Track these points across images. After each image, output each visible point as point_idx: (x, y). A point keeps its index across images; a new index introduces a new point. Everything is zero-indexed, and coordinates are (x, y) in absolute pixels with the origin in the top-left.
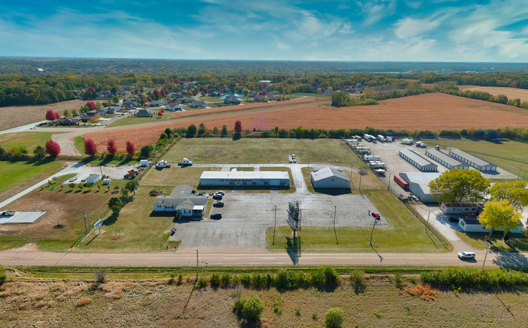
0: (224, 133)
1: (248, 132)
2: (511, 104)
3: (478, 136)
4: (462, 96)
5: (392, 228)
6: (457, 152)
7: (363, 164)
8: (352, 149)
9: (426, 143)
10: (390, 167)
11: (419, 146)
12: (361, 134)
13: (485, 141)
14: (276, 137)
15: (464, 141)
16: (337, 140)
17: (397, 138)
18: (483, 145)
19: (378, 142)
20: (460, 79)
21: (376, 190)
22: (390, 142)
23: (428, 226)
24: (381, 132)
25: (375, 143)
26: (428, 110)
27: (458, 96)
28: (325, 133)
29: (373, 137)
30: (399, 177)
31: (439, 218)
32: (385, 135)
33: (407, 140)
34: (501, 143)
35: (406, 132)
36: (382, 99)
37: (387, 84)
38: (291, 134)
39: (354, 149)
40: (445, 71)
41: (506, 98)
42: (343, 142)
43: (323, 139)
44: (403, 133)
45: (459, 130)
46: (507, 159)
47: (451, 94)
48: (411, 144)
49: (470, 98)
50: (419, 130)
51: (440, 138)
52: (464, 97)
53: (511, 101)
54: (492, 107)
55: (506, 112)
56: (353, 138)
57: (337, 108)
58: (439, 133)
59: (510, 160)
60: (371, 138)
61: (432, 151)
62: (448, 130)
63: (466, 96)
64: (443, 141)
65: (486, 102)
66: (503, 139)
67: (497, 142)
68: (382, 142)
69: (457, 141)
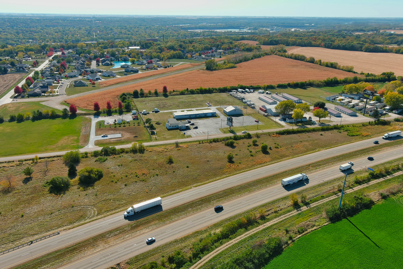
0: (156, 94)
1: (170, 92)
2: (317, 63)
3: (296, 86)
4: (288, 58)
5: (264, 124)
6: (286, 95)
7: (244, 104)
8: (235, 98)
9: (271, 92)
10: (256, 104)
11: (267, 93)
12: (236, 89)
13: (299, 89)
14: (189, 94)
15: (289, 89)
16: (224, 93)
17: (256, 90)
18: (299, 91)
19: (246, 93)
20: (287, 42)
21: (253, 114)
22: (252, 92)
23: (276, 122)
24: (247, 87)
25: (245, 93)
26: (269, 71)
27: (286, 57)
28: (216, 90)
29: (243, 90)
30: (262, 108)
31: (280, 120)
32: (249, 89)
33: (261, 91)
34: (307, 89)
35: (259, 86)
36: (238, 63)
37: (235, 47)
38: (197, 92)
39: (236, 97)
40: (276, 28)
41: (314, 59)
42: (228, 94)
43: (216, 93)
44: (258, 87)
45: (287, 83)
46: (308, 97)
47: (282, 56)
48: (263, 93)
49: (293, 59)
50: (266, 84)
51: (277, 89)
52: (290, 58)
53: (316, 61)
54: (306, 66)
55: (313, 69)
56: (232, 92)
57: (211, 72)
58: (276, 86)
59: (309, 97)
60: (242, 91)
61: (274, 95)
62: (281, 83)
63: (291, 58)
64: (279, 90)
65: (303, 62)
66: (308, 87)
67: (305, 89)
68: (248, 92)
69: (286, 90)
